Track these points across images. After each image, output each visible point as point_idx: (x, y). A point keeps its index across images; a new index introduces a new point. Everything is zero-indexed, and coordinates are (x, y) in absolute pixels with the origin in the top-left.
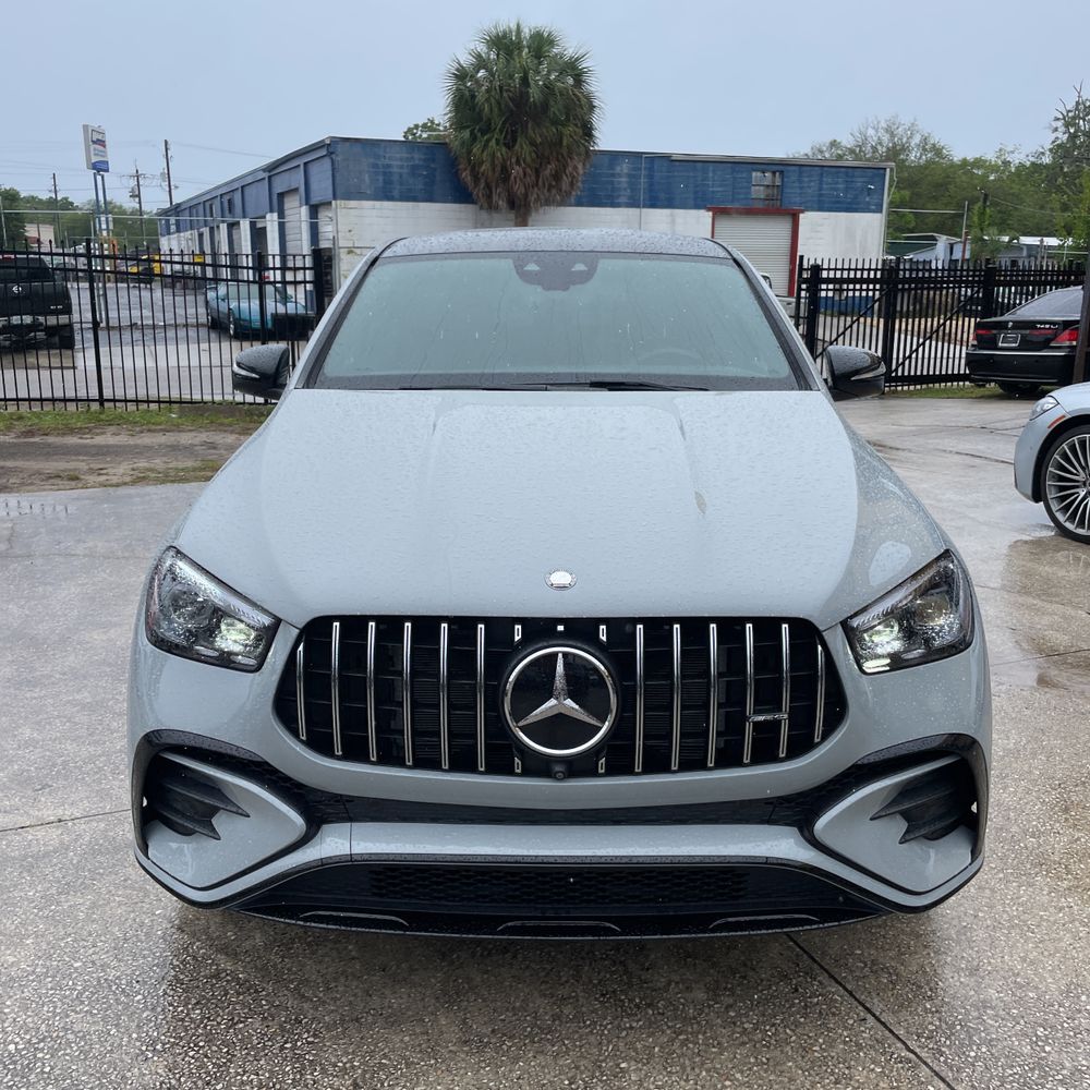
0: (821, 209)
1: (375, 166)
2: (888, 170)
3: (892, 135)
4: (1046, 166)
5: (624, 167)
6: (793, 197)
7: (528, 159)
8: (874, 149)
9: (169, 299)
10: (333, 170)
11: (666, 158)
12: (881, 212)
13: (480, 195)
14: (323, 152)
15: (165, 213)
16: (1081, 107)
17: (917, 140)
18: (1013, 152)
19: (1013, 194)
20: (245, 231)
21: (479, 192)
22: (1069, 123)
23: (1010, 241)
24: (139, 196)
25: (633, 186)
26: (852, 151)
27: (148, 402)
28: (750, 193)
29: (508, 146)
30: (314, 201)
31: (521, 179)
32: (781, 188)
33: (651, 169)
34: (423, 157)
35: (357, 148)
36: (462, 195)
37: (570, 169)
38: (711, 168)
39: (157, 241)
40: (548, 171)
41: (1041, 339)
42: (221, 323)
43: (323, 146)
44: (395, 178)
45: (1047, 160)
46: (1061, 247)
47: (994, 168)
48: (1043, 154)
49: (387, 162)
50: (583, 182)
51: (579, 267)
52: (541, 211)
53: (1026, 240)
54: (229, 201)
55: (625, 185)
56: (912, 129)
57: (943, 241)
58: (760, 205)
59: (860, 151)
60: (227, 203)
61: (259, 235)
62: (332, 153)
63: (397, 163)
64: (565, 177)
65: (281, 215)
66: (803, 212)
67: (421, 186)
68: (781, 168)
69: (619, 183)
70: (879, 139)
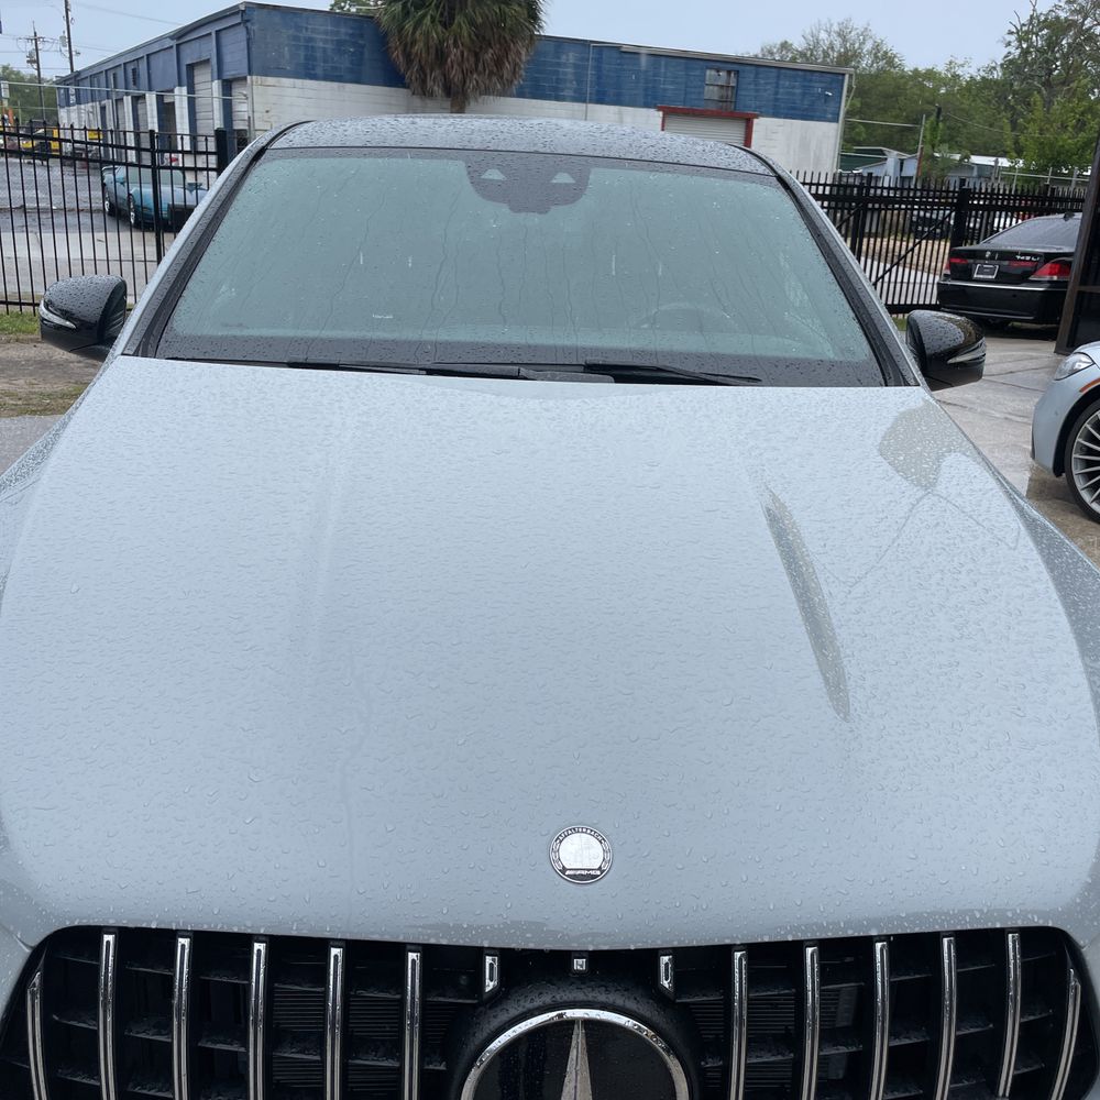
0: (776, 115)
1: (296, 38)
2: (847, 76)
3: (845, 40)
4: (996, 82)
5: (571, 57)
6: (747, 101)
7: (467, 40)
8: (826, 54)
9: (69, 179)
10: (248, 40)
11: (616, 48)
12: (837, 121)
13: (413, 78)
14: (238, 19)
15: (64, 81)
16: (1035, 21)
17: (868, 46)
18: (962, 66)
19: (963, 110)
20: (151, 105)
21: (412, 74)
22: (1022, 37)
23: (961, 160)
24: (37, 62)
25: (580, 79)
26: (803, 54)
27: (20, 304)
28: (701, 93)
29: (445, 26)
30: (228, 75)
31: (459, 65)
32: (736, 89)
33: (599, 60)
34: (351, 31)
35: (277, 18)
36: (393, 78)
37: (512, 56)
38: (663, 63)
39: (56, 114)
40: (488, 56)
41: (1019, 272)
42: (120, 211)
43: (237, 13)
44: (319, 54)
45: (998, 75)
46: (1011, 169)
47: (943, 82)
48: (994, 68)
49: (309, 34)
50: (526, 70)
51: (563, 178)
52: (480, 100)
53: (976, 159)
54: (134, 71)
55: (570, 77)
56: (865, 34)
57: (892, 157)
58: (712, 107)
59: (811, 55)
60: (130, 72)
61: (166, 111)
62: (248, 21)
63: (322, 38)
64: (507, 64)
65: (191, 90)
66: (757, 117)
67: (348, 65)
68: (736, 67)
69: (565, 73)
70: (831, 43)
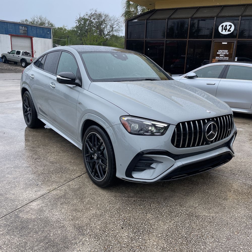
0: (37, 37)
2: (52, 29)
3: (41, 20)
6: (30, 34)
8: (37, 23)
12: (51, 39)
16: (81, 18)
17: (47, 22)
18: (66, 27)
22: (79, 22)
26: (31, 22)
28: (19, 31)
32: (27, 31)
45: (75, 29)
56: (46, 19)
58: (22, 35)
66: (33, 37)
68: (27, 26)
70: (38, 20)
